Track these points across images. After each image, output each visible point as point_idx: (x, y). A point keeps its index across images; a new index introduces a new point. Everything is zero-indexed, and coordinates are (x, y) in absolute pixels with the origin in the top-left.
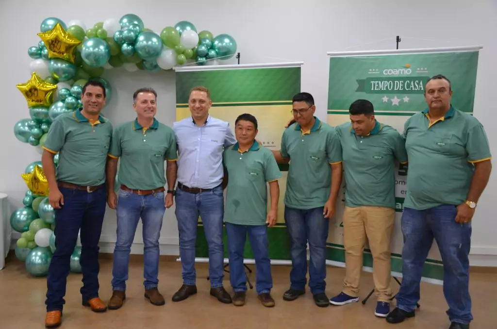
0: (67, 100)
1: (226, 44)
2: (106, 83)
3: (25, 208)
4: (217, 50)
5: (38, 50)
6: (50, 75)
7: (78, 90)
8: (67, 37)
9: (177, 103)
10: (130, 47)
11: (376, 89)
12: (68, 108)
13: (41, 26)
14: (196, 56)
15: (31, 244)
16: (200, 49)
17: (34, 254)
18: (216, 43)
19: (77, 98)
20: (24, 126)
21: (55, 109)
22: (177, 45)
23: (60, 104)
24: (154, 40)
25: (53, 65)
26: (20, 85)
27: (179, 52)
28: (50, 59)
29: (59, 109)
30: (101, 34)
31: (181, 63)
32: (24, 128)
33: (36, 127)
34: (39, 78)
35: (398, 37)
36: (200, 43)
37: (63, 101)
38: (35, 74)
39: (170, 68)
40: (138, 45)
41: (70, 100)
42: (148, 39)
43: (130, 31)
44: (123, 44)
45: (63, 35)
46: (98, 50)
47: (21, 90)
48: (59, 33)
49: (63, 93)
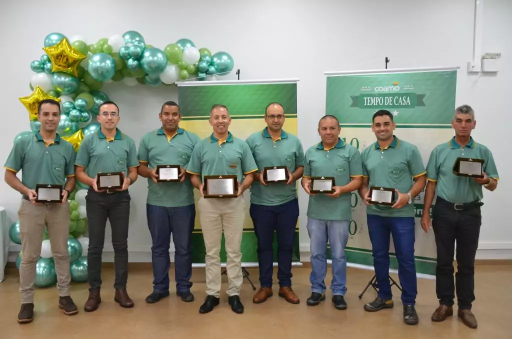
0: (71, 113)
1: (225, 60)
2: (105, 97)
4: (216, 67)
5: (40, 64)
6: (53, 89)
7: (82, 103)
8: (72, 52)
10: (136, 63)
11: (368, 104)
12: (72, 121)
13: (45, 41)
14: (197, 72)
16: (201, 66)
18: (215, 59)
19: (81, 111)
22: (180, 61)
23: (64, 117)
24: (160, 55)
25: (57, 78)
26: (23, 99)
27: (181, 68)
28: (53, 73)
29: (63, 122)
30: (106, 50)
31: (183, 78)
34: (42, 92)
35: (387, 58)
36: (201, 60)
37: (68, 114)
38: (39, 87)
39: (172, 83)
40: (144, 60)
42: (153, 55)
43: (136, 46)
44: (128, 59)
45: (69, 50)
46: (105, 65)
47: (24, 103)
48: (64, 47)
49: (67, 106)
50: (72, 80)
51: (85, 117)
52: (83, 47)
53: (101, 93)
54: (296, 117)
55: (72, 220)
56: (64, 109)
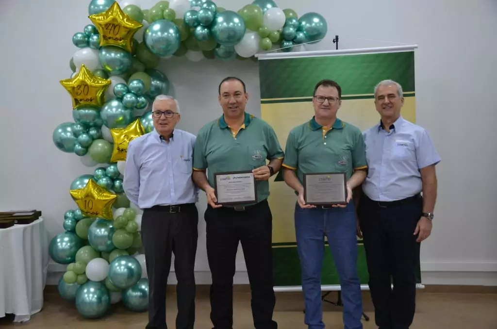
0: (125, 98)
1: (316, 24)
2: (162, 76)
3: (66, 233)
4: (305, 32)
5: (85, 37)
6: (101, 68)
7: (138, 85)
8: (125, 20)
9: (262, 98)
10: (206, 31)
12: (126, 108)
13: (90, 7)
14: (282, 40)
15: (80, 278)
16: (287, 32)
17: (85, 291)
18: (304, 23)
19: (137, 95)
20: (65, 131)
21: (109, 110)
22: (262, 27)
23: (115, 103)
24: (236, 20)
25: (106, 55)
26: (65, 81)
27: (263, 35)
28: (101, 48)
29: (114, 110)
30: (169, 15)
31: (265, 49)
32: (66, 134)
33: (84, 133)
34: (88, 72)
36: (286, 25)
37: (120, 99)
38: (84, 66)
39: (252, 55)
40: (216, 28)
41: (129, 97)
42: (228, 19)
43: (206, 10)
44: (196, 27)
45: (121, 18)
46: (168, 35)
47: (66, 87)
48: (116, 14)
49: (119, 88)
50: (124, 56)
51: (143, 103)
52: (137, 13)
53: (157, 71)
54: (413, 95)
55: (129, 233)
56: (115, 93)
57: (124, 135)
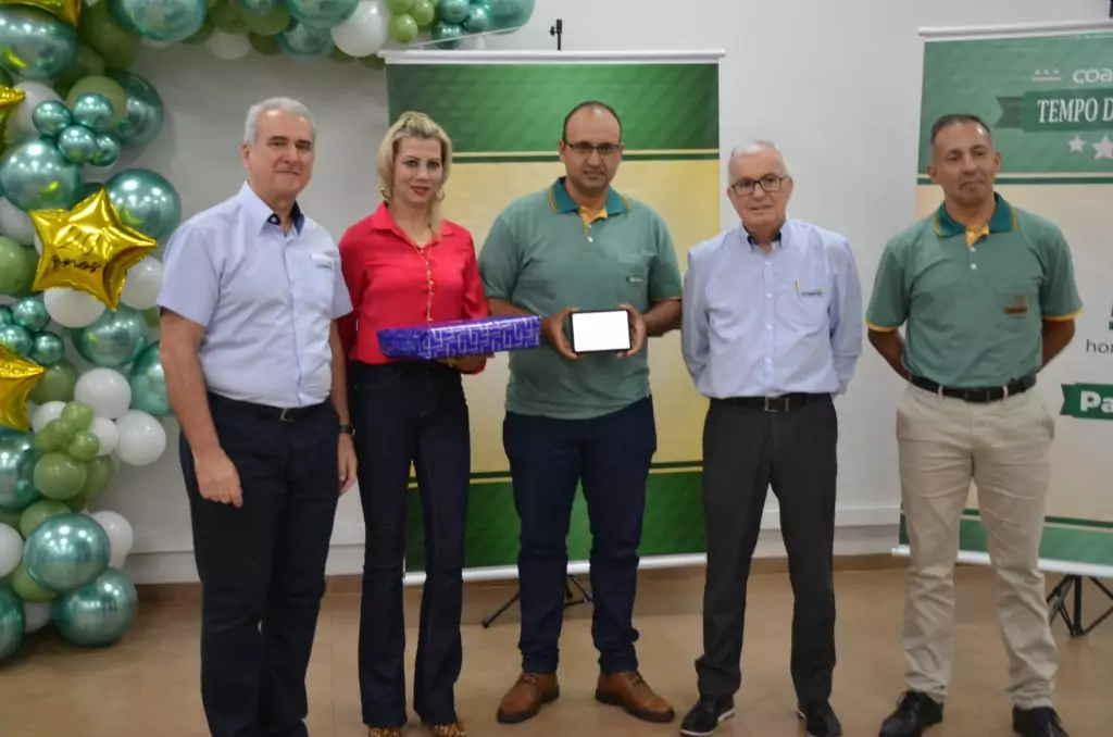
0: (65, 137)
2: (146, 88)
4: (490, 7)
7: (98, 108)
11: (1051, 120)
12: (66, 161)
14: (437, 23)
16: (449, 4)
19: (96, 133)
21: (22, 166)
23: (35, 149)
27: (396, 9)
29: (35, 165)
31: (402, 41)
37: (53, 139)
49: (49, 114)
50: (58, 35)
51: (106, 152)
53: (134, 77)
54: (717, 157)
56: (38, 123)
57: (70, 226)
